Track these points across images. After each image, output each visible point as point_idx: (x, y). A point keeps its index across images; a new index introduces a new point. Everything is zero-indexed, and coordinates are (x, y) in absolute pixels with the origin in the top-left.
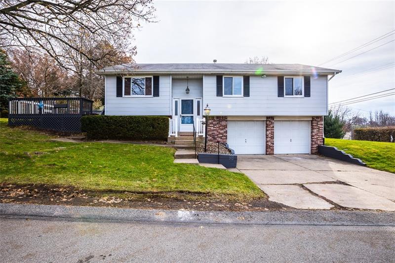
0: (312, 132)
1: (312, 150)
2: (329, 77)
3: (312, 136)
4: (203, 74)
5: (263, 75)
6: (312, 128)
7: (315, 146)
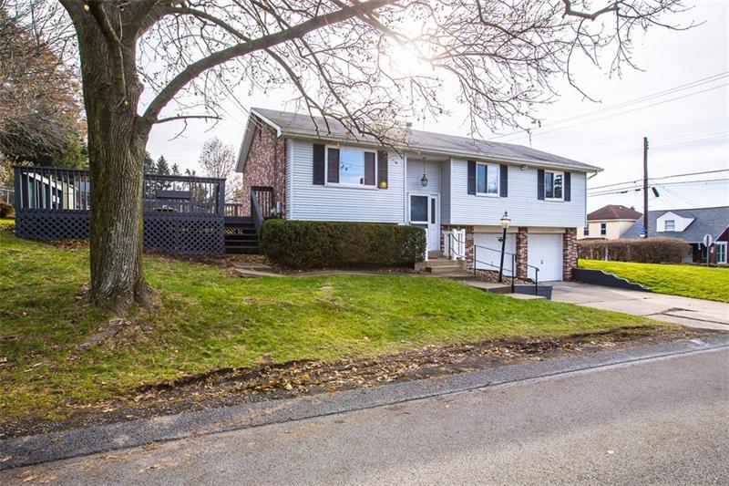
0: (564, 250)
1: (564, 275)
2: (589, 175)
3: (565, 256)
4: (450, 157)
5: (522, 166)
6: (566, 244)
7: (569, 269)
